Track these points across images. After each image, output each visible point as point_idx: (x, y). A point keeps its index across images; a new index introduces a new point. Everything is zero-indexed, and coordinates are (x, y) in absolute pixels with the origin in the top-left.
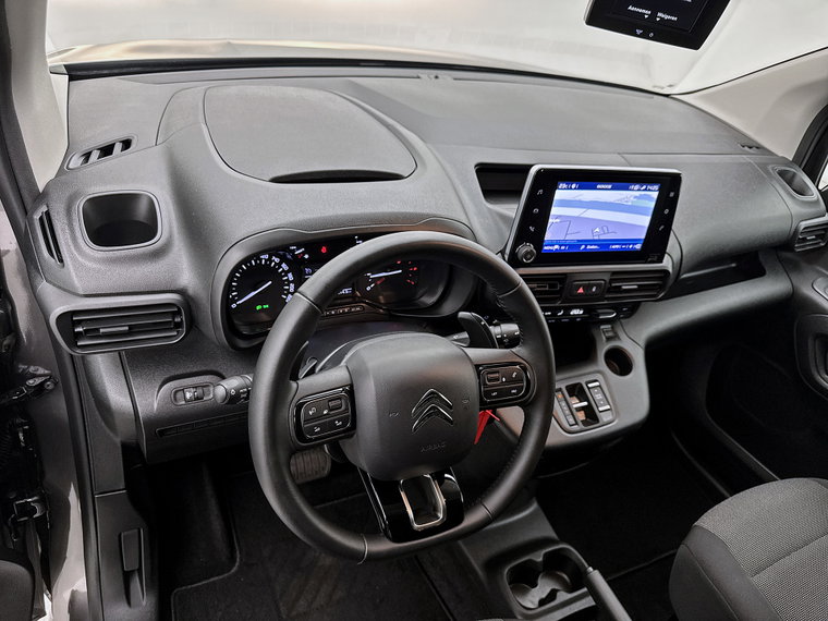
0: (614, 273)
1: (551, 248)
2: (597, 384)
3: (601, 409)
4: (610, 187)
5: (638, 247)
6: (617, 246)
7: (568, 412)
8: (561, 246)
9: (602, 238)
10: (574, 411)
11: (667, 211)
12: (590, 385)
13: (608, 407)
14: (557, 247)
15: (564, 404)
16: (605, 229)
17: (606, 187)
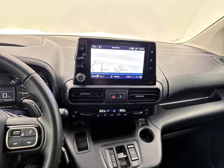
0: (130, 89)
1: (95, 76)
2: (133, 146)
3: (133, 159)
4: (119, 48)
5: (141, 77)
6: (130, 77)
7: (114, 160)
8: (100, 75)
9: (121, 72)
10: (117, 160)
11: (151, 60)
12: (128, 147)
13: (137, 158)
14: (98, 76)
15: (113, 156)
16: (121, 68)
17: (117, 48)
